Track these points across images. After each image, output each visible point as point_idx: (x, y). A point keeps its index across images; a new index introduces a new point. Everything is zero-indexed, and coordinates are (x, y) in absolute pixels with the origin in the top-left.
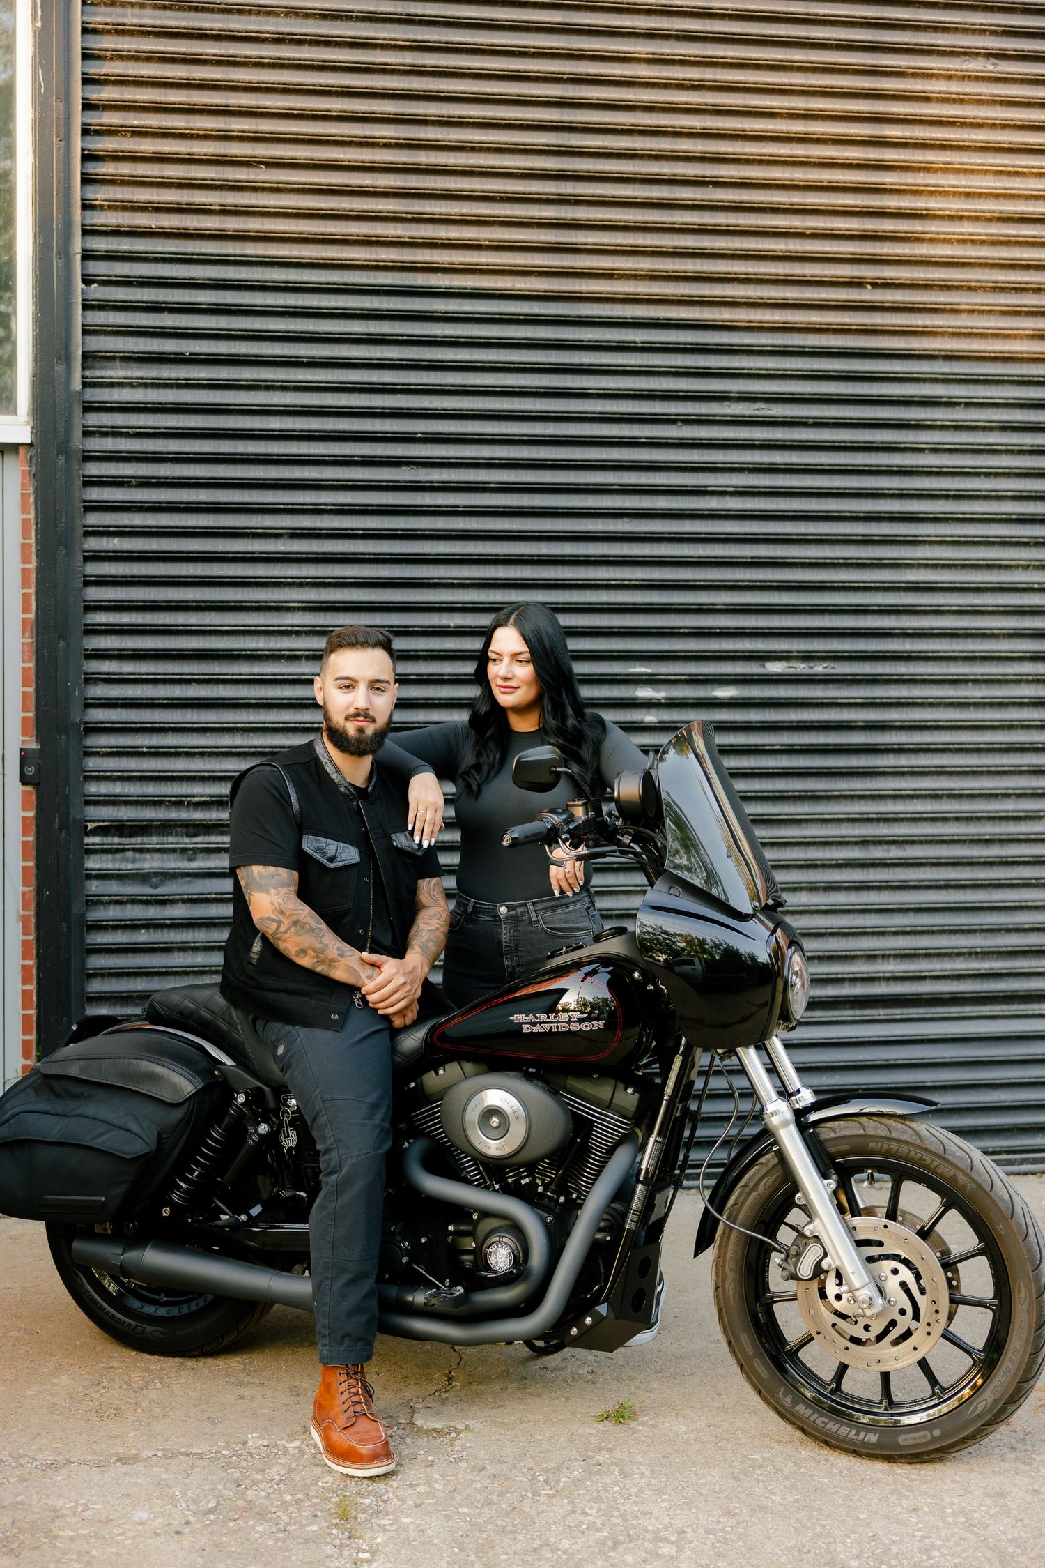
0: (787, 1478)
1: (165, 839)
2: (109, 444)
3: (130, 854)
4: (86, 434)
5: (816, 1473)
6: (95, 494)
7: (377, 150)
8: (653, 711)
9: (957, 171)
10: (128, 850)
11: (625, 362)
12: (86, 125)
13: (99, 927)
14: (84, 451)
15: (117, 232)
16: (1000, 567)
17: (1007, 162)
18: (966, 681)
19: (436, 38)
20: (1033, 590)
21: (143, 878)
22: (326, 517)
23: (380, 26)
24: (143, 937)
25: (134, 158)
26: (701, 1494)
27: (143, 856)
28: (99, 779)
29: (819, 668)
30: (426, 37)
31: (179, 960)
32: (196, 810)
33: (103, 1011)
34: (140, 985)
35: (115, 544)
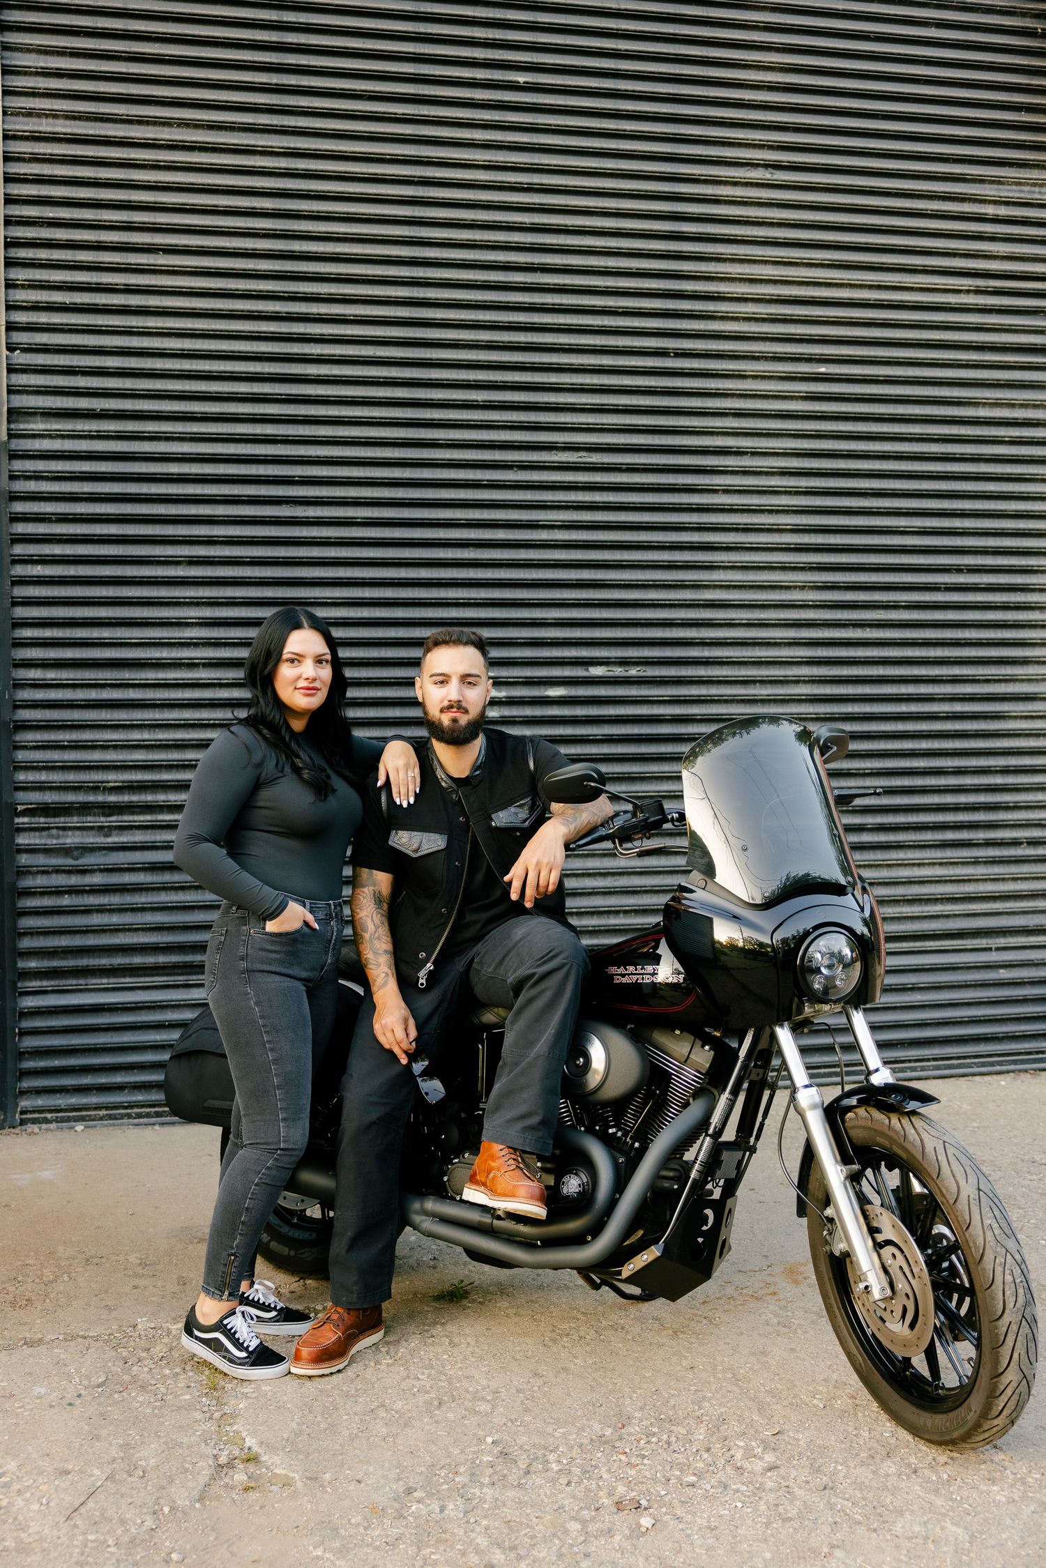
0: (588, 1344)
1: (85, 819)
2: (32, 486)
3: (54, 832)
4: (12, 477)
5: (612, 1339)
6: (20, 528)
7: (256, 240)
10: (53, 828)
11: (469, 417)
12: (8, 216)
13: (28, 893)
14: (10, 492)
15: (36, 307)
16: (781, 587)
19: (306, 146)
20: (807, 606)
21: (66, 851)
22: (218, 547)
23: (259, 135)
24: (66, 901)
25: (47, 245)
26: (516, 1360)
27: (65, 833)
28: (26, 768)
29: (633, 672)
30: (298, 145)
31: (96, 920)
32: (110, 794)
33: (33, 964)
34: (64, 941)
35: (39, 570)
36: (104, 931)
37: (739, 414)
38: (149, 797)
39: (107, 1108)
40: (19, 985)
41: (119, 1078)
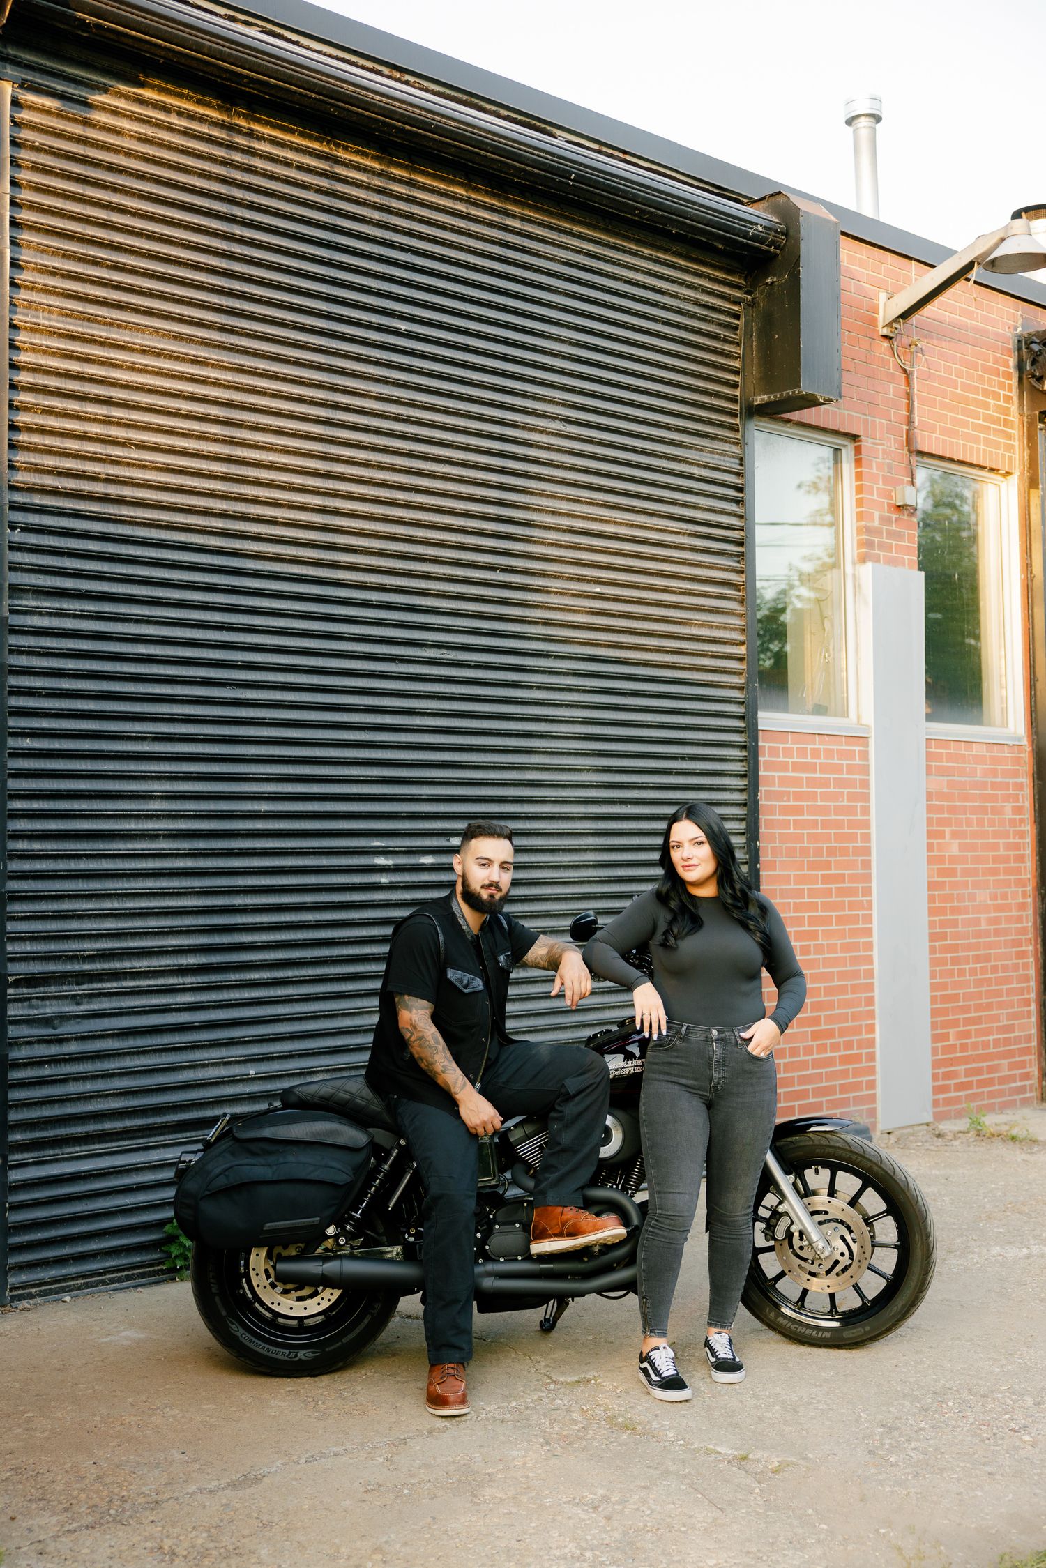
1: (60, 988)
2: (24, 661)
3: (34, 1002)
4: (11, 652)
6: (16, 701)
7: (209, 443)
8: (384, 874)
9: (548, 496)
10: (33, 998)
12: (11, 401)
13: (16, 1065)
14: (9, 666)
15: (30, 489)
16: (575, 770)
17: (573, 493)
18: (558, 850)
20: (592, 786)
21: (46, 1021)
22: (175, 725)
24: (47, 1071)
25: (43, 431)
27: (45, 1003)
28: (15, 939)
30: (238, 362)
31: (73, 1088)
32: (84, 962)
33: (17, 1137)
34: (46, 1112)
35: (28, 743)
36: (79, 1099)
37: (547, 623)
38: (117, 965)
39: (84, 1277)
40: (11, 1158)
41: (94, 1246)
